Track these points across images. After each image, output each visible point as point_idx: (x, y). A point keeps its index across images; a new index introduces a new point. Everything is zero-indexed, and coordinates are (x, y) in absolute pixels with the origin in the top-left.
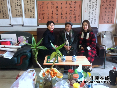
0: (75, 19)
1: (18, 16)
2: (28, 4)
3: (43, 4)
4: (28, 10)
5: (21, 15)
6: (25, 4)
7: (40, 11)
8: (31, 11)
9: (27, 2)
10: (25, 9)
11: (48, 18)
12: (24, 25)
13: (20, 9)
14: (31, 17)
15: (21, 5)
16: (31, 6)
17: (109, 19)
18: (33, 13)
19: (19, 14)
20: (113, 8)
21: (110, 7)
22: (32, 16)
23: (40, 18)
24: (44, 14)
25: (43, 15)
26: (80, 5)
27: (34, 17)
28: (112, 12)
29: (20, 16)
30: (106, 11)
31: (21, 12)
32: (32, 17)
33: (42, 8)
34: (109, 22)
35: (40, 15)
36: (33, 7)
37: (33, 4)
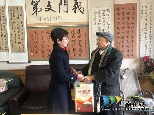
0: (80, 52)
1: (2, 49)
2: (15, 34)
3: (36, 33)
4: (16, 42)
5: (6, 48)
6: (11, 34)
7: (32, 43)
8: (19, 43)
9: (15, 32)
10: (12, 41)
11: (43, 52)
12: (9, 62)
13: (5, 41)
14: (19, 51)
15: (6, 36)
16: (19, 37)
17: (128, 51)
18: (23, 45)
19: (3, 48)
20: (132, 36)
21: (128, 35)
22: (21, 49)
23: (32, 52)
26: (85, 33)
27: (23, 51)
28: (132, 42)
29: (5, 50)
30: (123, 41)
32: (21, 51)
33: (34, 39)
34: (129, 56)
35: (32, 48)
36: (23, 38)
37: (22, 33)
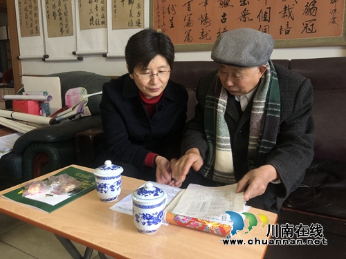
0: (311, 18)
1: (94, 23)
5: (103, 20)
8: (130, 2)
14: (130, 25)
18: (139, 6)
19: (97, 18)
23: (159, 27)
24: (173, 9)
25: (171, 11)
29: (100, 23)
31: (103, 10)
32: (134, 24)
35: (161, 13)
